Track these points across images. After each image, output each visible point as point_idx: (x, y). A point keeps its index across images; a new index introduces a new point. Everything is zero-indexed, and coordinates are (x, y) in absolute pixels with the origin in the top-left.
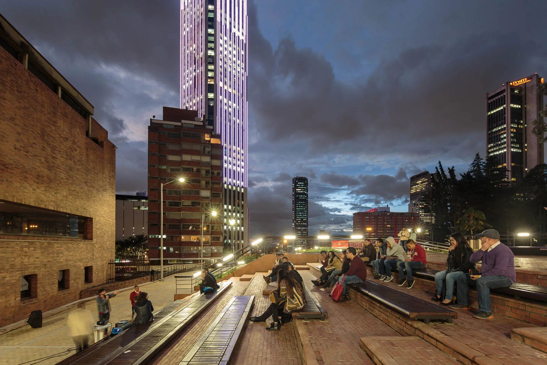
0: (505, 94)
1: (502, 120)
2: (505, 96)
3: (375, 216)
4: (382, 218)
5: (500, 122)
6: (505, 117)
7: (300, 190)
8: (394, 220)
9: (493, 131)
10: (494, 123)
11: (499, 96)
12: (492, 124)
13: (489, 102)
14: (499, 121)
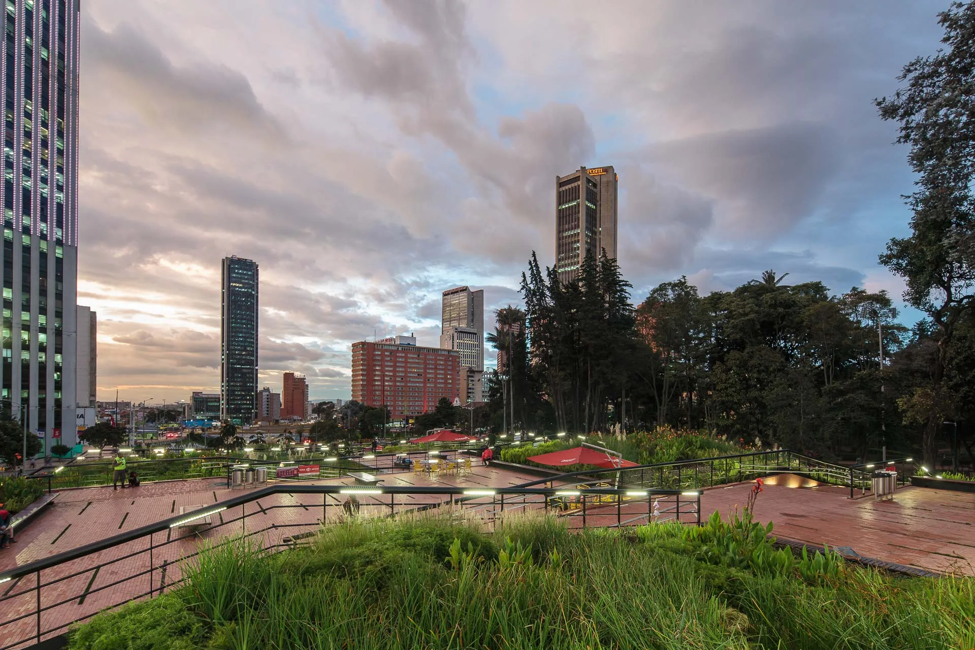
0: (579, 183)
1: (575, 221)
2: (579, 186)
3: (391, 352)
4: (403, 355)
5: (573, 224)
6: (579, 218)
7: (241, 285)
8: (422, 361)
9: (564, 235)
10: (566, 224)
11: (573, 185)
12: (563, 224)
13: (561, 189)
14: (572, 222)
